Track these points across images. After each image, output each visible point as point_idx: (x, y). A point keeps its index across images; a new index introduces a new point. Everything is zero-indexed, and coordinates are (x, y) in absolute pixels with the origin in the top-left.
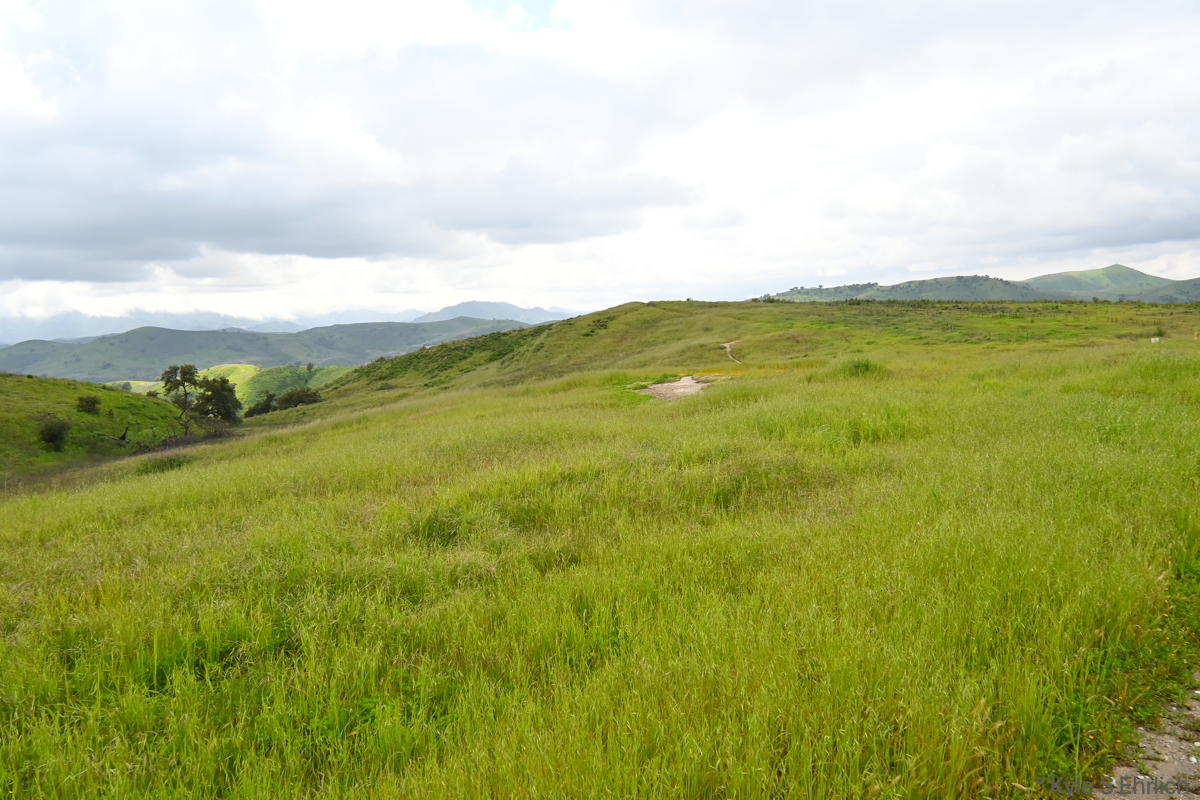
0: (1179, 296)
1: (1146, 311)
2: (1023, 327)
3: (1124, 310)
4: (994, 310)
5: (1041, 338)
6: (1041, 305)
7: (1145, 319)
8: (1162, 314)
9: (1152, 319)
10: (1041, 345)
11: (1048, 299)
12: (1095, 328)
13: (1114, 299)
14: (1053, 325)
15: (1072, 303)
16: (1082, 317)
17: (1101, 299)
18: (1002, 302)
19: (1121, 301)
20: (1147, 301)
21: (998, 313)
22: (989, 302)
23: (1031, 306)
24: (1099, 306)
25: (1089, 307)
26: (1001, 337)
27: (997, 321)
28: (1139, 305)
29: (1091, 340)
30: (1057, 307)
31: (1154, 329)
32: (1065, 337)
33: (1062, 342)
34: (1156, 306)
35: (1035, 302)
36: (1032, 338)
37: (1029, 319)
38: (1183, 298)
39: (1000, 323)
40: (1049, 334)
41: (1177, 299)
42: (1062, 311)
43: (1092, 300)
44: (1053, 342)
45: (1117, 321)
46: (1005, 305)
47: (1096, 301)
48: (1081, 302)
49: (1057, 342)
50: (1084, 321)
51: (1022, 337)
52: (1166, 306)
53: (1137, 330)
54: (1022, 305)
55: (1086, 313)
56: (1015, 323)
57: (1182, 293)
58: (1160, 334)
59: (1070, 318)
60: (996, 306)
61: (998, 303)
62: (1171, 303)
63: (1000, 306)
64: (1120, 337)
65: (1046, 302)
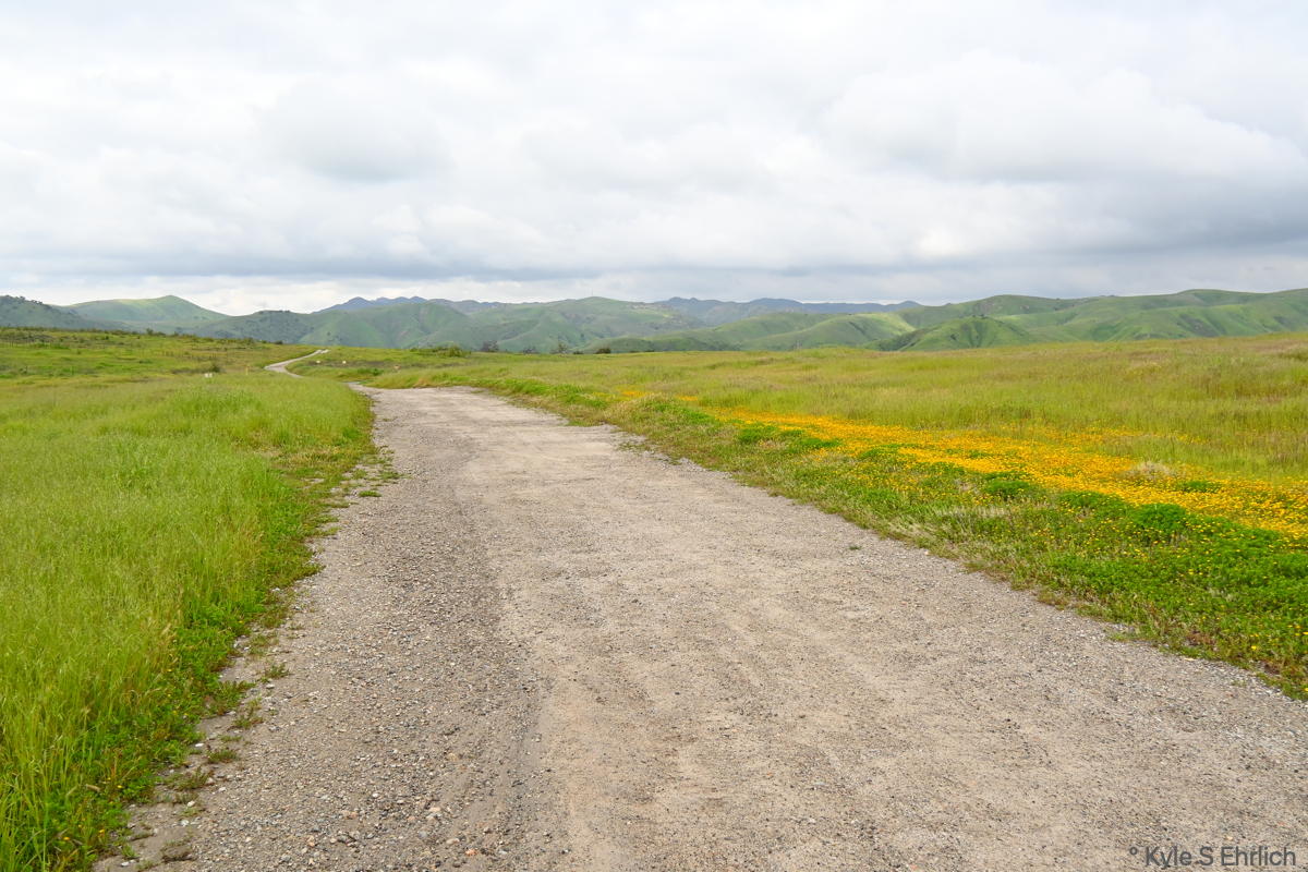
0: (233, 332)
1: (200, 346)
2: (67, 359)
3: (178, 344)
4: (32, 339)
5: (90, 372)
6: (89, 335)
7: (200, 354)
8: (218, 349)
9: (208, 354)
10: (88, 380)
11: (98, 329)
12: (149, 362)
13: (169, 332)
14: (102, 357)
15: (123, 334)
16: (136, 350)
17: (155, 331)
18: (42, 329)
19: (176, 335)
20: (204, 336)
21: (37, 342)
22: (26, 329)
23: (76, 335)
24: (153, 338)
25: (143, 339)
26: (40, 371)
27: (36, 351)
28: (194, 339)
29: (145, 374)
30: (107, 338)
31: (209, 364)
32: (117, 371)
33: (114, 377)
34: (211, 340)
35: (82, 331)
36: (79, 372)
37: (75, 350)
38: (237, 334)
39: (39, 354)
40: (100, 368)
41: (231, 335)
42: (113, 343)
43: (145, 331)
44: (103, 377)
45: (172, 355)
46: (45, 333)
47: (150, 333)
48: (134, 333)
49: (108, 377)
50: (138, 354)
51: (65, 371)
52: (220, 342)
53: (193, 365)
54: (67, 334)
55: (139, 346)
56: (58, 355)
57: (237, 329)
58: (216, 370)
59: (122, 350)
60: (34, 333)
61: (37, 330)
62: (226, 339)
63: (39, 333)
64: (175, 372)
65: (94, 331)
